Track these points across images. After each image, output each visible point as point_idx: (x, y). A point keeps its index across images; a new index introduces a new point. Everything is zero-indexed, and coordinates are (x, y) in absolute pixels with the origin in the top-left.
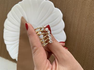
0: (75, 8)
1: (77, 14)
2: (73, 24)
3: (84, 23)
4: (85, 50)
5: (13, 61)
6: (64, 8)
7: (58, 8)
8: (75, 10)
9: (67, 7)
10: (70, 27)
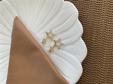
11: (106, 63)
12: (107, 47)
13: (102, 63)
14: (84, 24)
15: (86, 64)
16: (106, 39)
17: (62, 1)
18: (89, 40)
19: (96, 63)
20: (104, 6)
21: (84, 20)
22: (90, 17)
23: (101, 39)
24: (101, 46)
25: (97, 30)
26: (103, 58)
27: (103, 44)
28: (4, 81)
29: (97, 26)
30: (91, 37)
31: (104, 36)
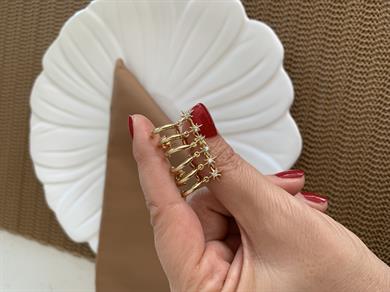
0: (333, 19)
1: (343, 44)
2: (325, 84)
3: (372, 78)
4: (382, 193)
5: (76, 250)
6: (285, 19)
7: (260, 20)
8: (333, 28)
9: (298, 16)
10: (314, 98)
28: (92, 219)
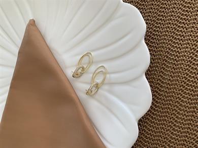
11: (181, 127)
12: (187, 97)
13: (175, 125)
14: (152, 50)
15: (146, 124)
16: (188, 84)
17: (120, 2)
18: (157, 81)
19: (164, 124)
20: (194, 23)
21: (154, 42)
22: (165, 39)
23: (179, 82)
24: (178, 95)
25: (174, 64)
26: (177, 117)
27: (180, 91)
29: (175, 57)
30: (162, 77)
31: (185, 77)
